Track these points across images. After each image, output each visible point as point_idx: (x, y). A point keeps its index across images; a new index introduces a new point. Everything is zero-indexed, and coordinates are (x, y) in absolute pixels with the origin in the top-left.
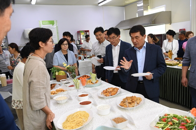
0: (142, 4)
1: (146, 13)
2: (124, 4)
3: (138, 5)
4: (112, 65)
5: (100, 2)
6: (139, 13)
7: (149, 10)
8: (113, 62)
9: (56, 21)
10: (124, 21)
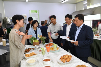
0: (86, 3)
1: (88, 8)
2: (76, 3)
3: (84, 3)
4: (65, 36)
5: (62, 1)
6: (84, 7)
7: (90, 6)
8: (66, 34)
9: (39, 11)
10: (75, 12)
